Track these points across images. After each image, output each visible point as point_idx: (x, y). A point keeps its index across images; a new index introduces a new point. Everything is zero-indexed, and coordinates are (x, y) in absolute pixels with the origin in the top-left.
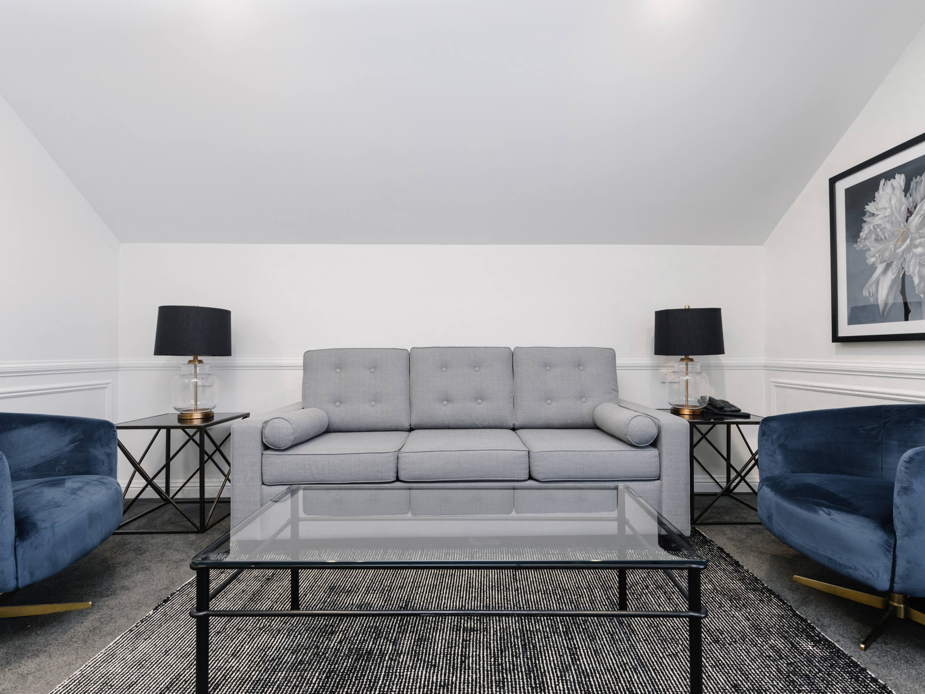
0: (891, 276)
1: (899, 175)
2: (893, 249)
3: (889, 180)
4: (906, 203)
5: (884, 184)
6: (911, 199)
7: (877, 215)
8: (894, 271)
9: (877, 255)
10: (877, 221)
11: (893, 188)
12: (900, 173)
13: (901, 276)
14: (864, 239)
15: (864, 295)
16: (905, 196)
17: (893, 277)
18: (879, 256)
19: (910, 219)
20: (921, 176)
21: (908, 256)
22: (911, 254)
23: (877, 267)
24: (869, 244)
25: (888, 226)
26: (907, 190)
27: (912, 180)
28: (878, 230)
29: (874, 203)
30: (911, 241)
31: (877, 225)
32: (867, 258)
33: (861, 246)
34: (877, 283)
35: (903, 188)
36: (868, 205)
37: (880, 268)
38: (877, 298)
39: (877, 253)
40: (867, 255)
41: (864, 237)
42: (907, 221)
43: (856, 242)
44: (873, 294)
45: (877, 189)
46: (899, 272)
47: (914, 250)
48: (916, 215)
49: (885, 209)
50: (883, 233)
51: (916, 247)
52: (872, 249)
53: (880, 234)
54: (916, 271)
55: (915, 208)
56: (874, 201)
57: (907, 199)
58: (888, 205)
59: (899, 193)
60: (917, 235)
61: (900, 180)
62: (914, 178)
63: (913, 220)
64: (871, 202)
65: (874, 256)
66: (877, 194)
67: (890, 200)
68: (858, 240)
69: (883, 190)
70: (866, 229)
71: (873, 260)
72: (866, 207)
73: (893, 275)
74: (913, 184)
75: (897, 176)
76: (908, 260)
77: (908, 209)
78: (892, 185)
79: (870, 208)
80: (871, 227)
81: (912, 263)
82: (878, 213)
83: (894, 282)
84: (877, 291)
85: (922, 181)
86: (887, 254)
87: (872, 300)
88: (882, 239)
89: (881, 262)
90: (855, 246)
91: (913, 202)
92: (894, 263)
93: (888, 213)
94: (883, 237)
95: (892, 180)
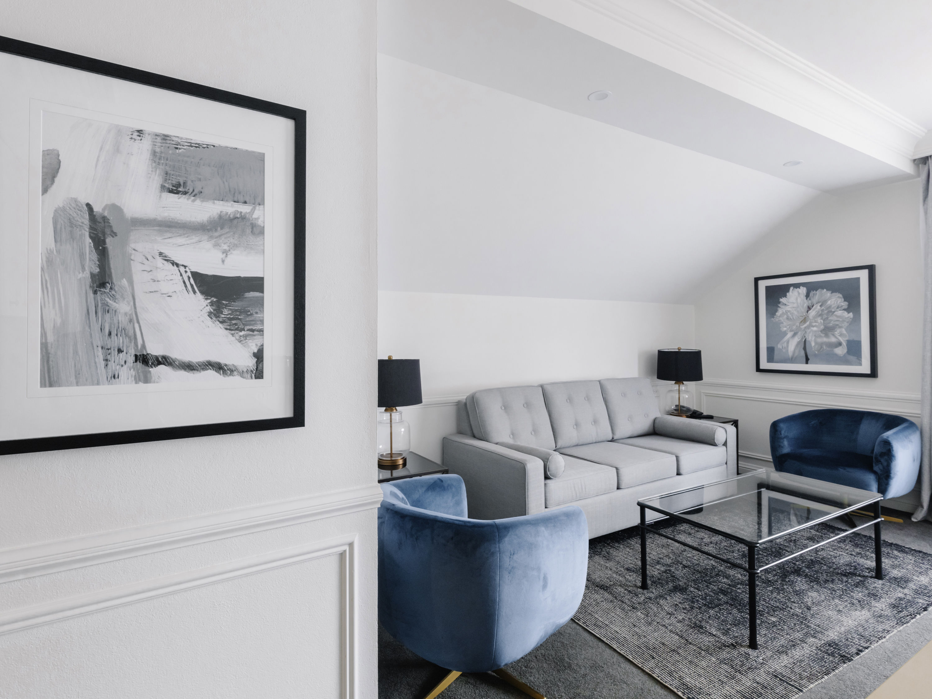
1: (803, 288)
2: (798, 325)
3: (796, 288)
4: (806, 303)
5: (793, 290)
6: (810, 302)
7: (788, 305)
8: (799, 337)
9: (788, 327)
10: (788, 308)
11: (799, 293)
12: (803, 286)
13: (804, 340)
14: (779, 317)
15: (779, 347)
16: (807, 299)
17: (799, 340)
18: (789, 327)
19: (810, 312)
20: (816, 291)
21: (808, 331)
22: (810, 330)
23: (787, 334)
24: (782, 320)
25: (796, 313)
26: (807, 296)
27: (810, 291)
28: (789, 313)
29: (786, 298)
30: (810, 323)
31: (788, 311)
32: (781, 328)
33: (777, 320)
34: (788, 342)
35: (805, 295)
36: (781, 298)
37: (790, 334)
38: (788, 350)
39: (788, 326)
40: (781, 325)
41: (779, 315)
42: (807, 312)
43: (773, 317)
44: (785, 348)
45: (788, 291)
46: (802, 338)
47: (812, 328)
48: (813, 310)
49: (794, 303)
50: (792, 316)
51: (813, 326)
52: (784, 323)
53: (790, 316)
54: (813, 339)
55: (813, 306)
56: (786, 297)
57: (808, 301)
58: (794, 301)
59: (803, 297)
60: (813, 321)
61: (803, 290)
62: (812, 291)
63: (812, 312)
64: (784, 297)
65: (786, 327)
66: (788, 294)
67: (797, 299)
68: (775, 316)
69: (792, 292)
70: (780, 312)
71: (785, 329)
72: (780, 299)
73: (798, 339)
74: (811, 294)
75: (801, 287)
76: (807, 332)
77: (808, 306)
78: (798, 292)
79: (783, 300)
80: (784, 311)
81: (810, 335)
82: (788, 304)
83: (799, 343)
84: (788, 346)
85: (816, 294)
86: (794, 327)
87: (784, 350)
88: (791, 319)
89: (791, 331)
90: (772, 319)
91: (811, 303)
92: (799, 333)
93: (795, 305)
94: (792, 318)
95: (798, 289)
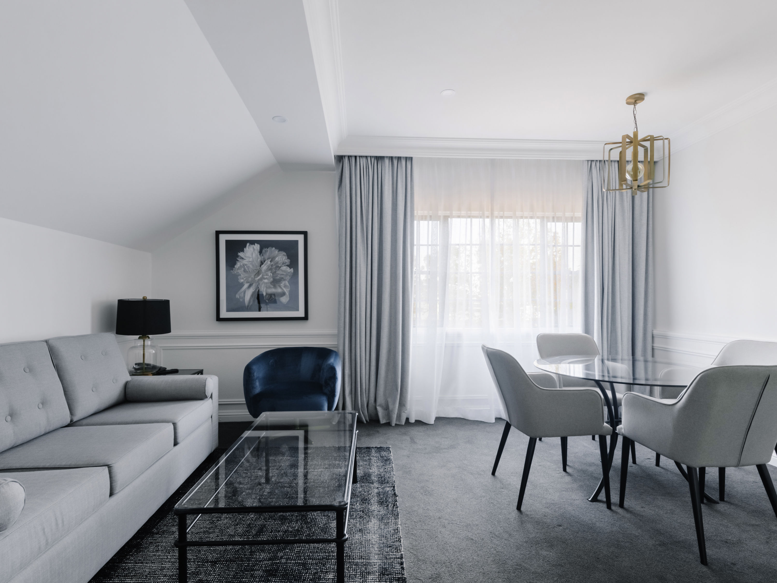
0: (251, 290)
1: (257, 244)
2: (253, 277)
3: (252, 244)
4: (260, 259)
5: (249, 246)
6: (262, 257)
7: (245, 259)
8: (254, 288)
9: (245, 279)
10: (245, 262)
11: (254, 249)
12: (258, 243)
13: (257, 291)
14: (238, 269)
15: (237, 297)
16: (260, 255)
17: (253, 291)
19: (262, 266)
20: (268, 248)
21: (261, 283)
23: (244, 285)
24: (240, 272)
25: (251, 266)
26: (261, 252)
27: (263, 249)
28: (245, 267)
29: (243, 253)
30: (262, 276)
31: (245, 264)
32: (239, 279)
33: (236, 272)
34: (245, 292)
35: (259, 251)
36: (240, 253)
37: (246, 285)
38: (244, 300)
40: (239, 277)
42: (260, 266)
44: (242, 298)
45: (245, 247)
46: (256, 289)
47: (264, 280)
48: (265, 265)
49: (250, 257)
50: (248, 269)
52: (242, 275)
54: (265, 290)
55: (265, 261)
59: (257, 252)
60: (265, 274)
61: (257, 247)
62: (264, 248)
65: (243, 279)
66: (245, 249)
67: (252, 254)
68: (234, 269)
69: (248, 248)
70: (238, 265)
71: (242, 281)
74: (263, 251)
77: (261, 261)
80: (242, 264)
81: (263, 286)
83: (253, 293)
84: (244, 296)
85: (268, 251)
86: (250, 279)
87: (241, 300)
88: (247, 271)
89: (247, 282)
90: (232, 271)
91: (264, 259)
92: (254, 284)
93: (251, 260)
